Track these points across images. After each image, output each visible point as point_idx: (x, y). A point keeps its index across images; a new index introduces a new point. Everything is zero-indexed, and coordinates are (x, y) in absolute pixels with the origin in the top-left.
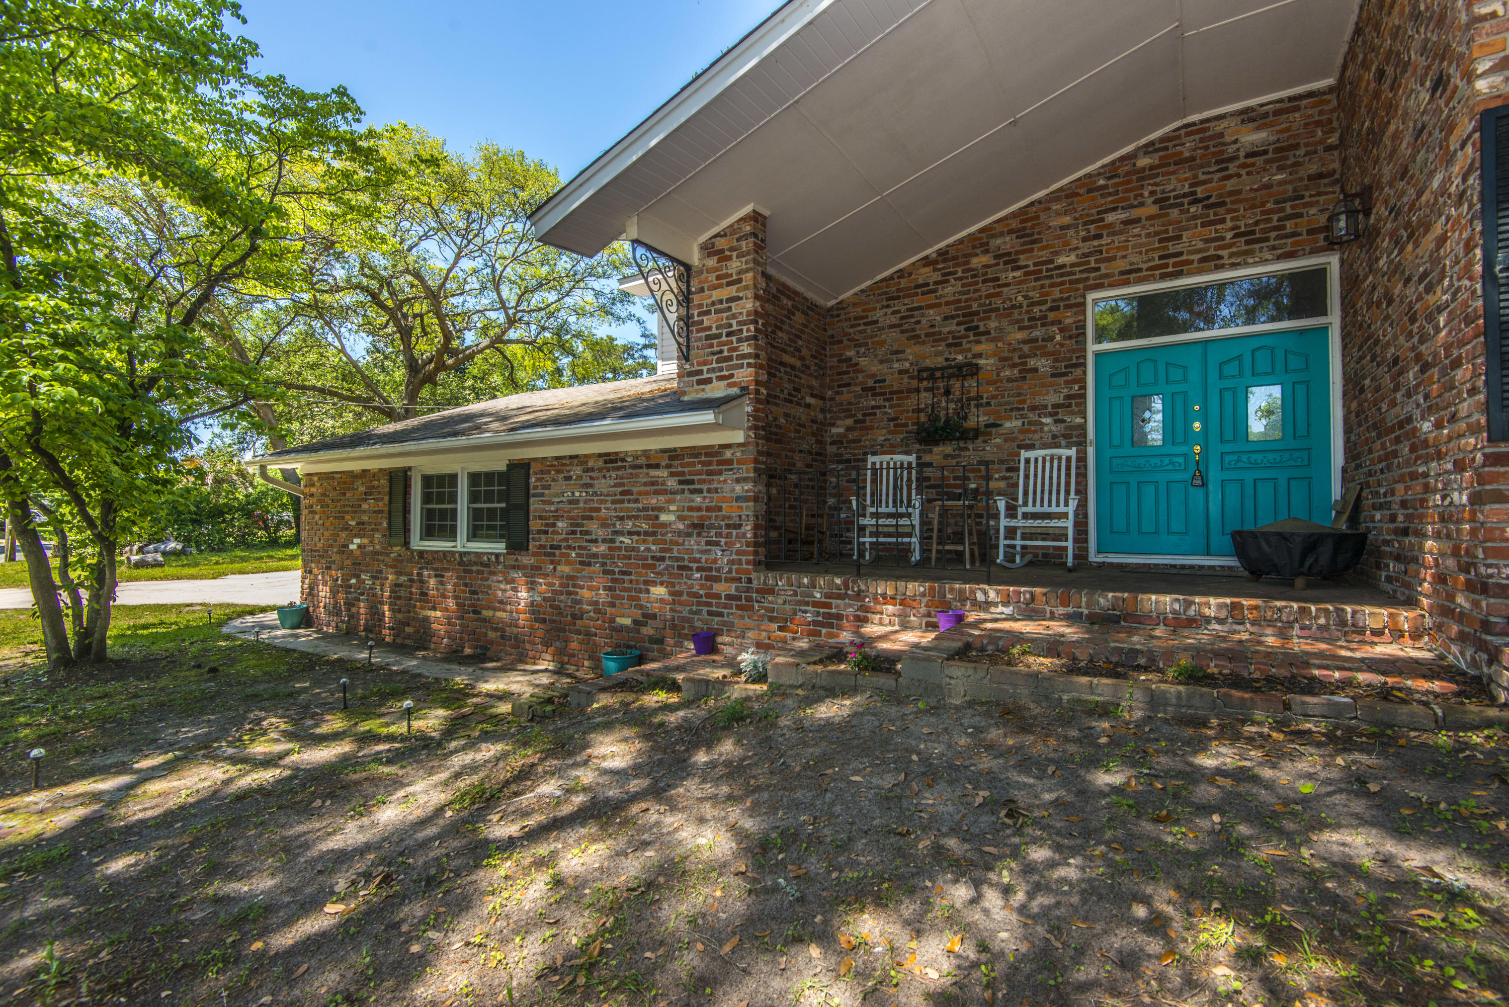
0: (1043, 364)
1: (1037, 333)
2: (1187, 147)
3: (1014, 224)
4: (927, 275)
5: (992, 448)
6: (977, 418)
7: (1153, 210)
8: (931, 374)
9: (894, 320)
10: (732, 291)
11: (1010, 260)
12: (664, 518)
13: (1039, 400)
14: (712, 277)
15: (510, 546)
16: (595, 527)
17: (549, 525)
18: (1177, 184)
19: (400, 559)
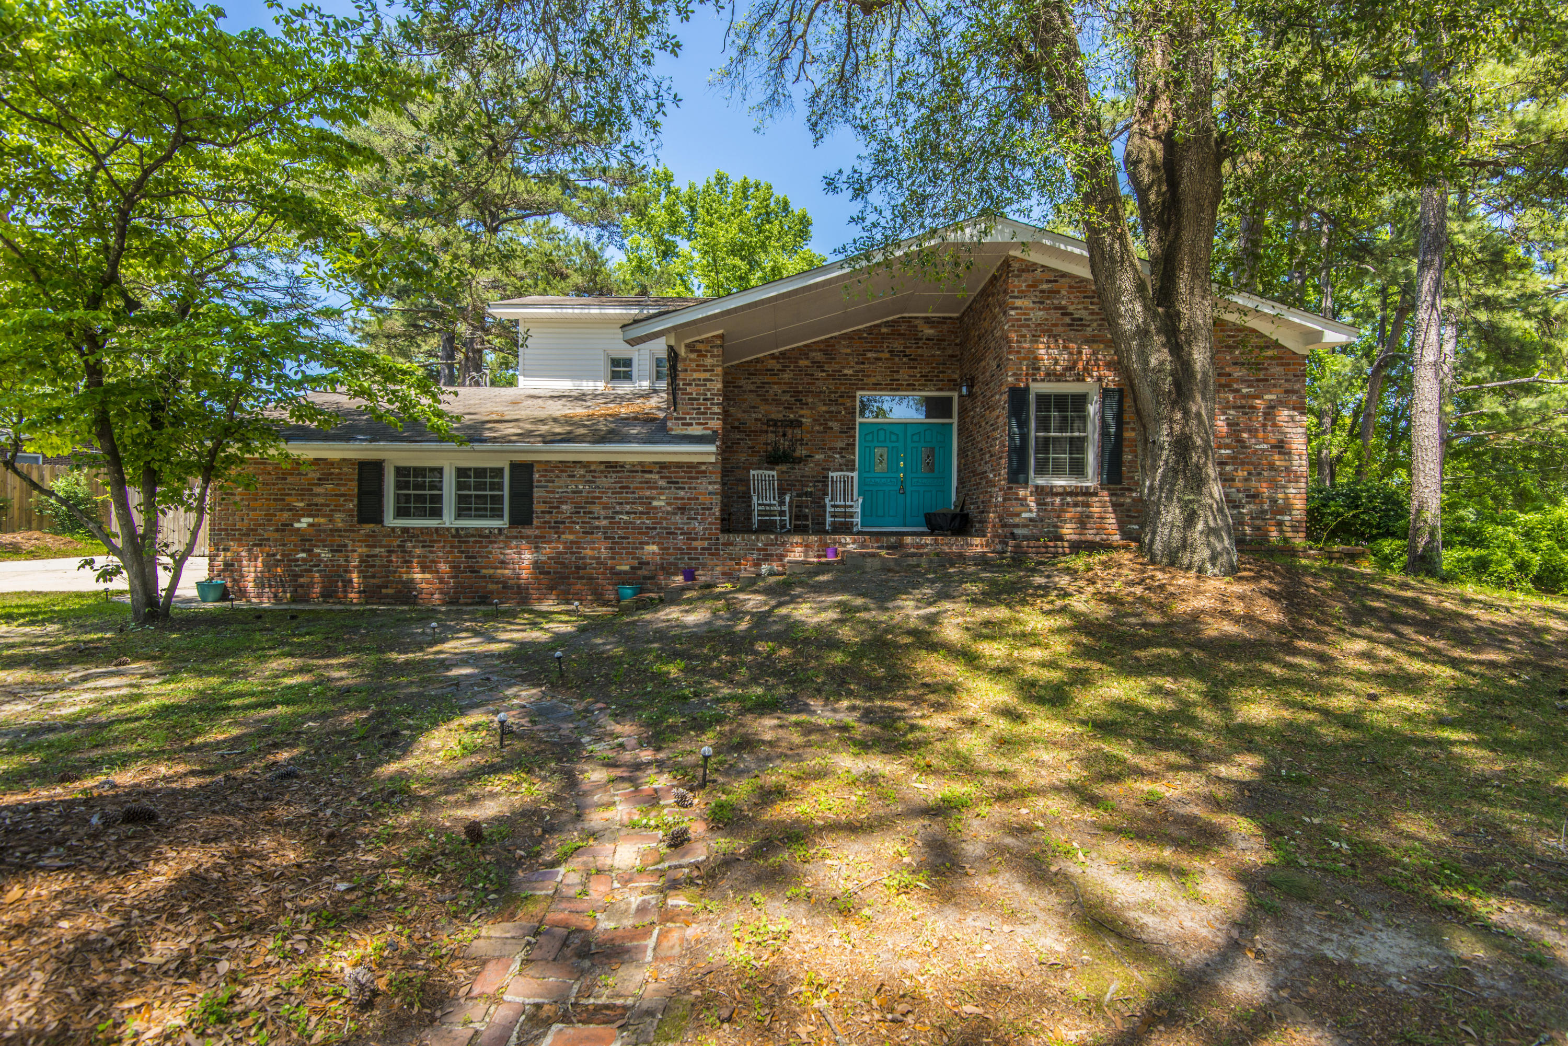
0: (836, 426)
1: (833, 409)
2: (903, 328)
3: (822, 346)
4: (772, 364)
5: (809, 469)
6: (801, 452)
7: (888, 355)
8: (775, 423)
9: (753, 387)
10: (707, 375)
11: (820, 366)
12: (655, 503)
13: (833, 445)
14: (693, 365)
15: (514, 522)
16: (597, 509)
17: (553, 507)
18: (898, 345)
19: (372, 535)
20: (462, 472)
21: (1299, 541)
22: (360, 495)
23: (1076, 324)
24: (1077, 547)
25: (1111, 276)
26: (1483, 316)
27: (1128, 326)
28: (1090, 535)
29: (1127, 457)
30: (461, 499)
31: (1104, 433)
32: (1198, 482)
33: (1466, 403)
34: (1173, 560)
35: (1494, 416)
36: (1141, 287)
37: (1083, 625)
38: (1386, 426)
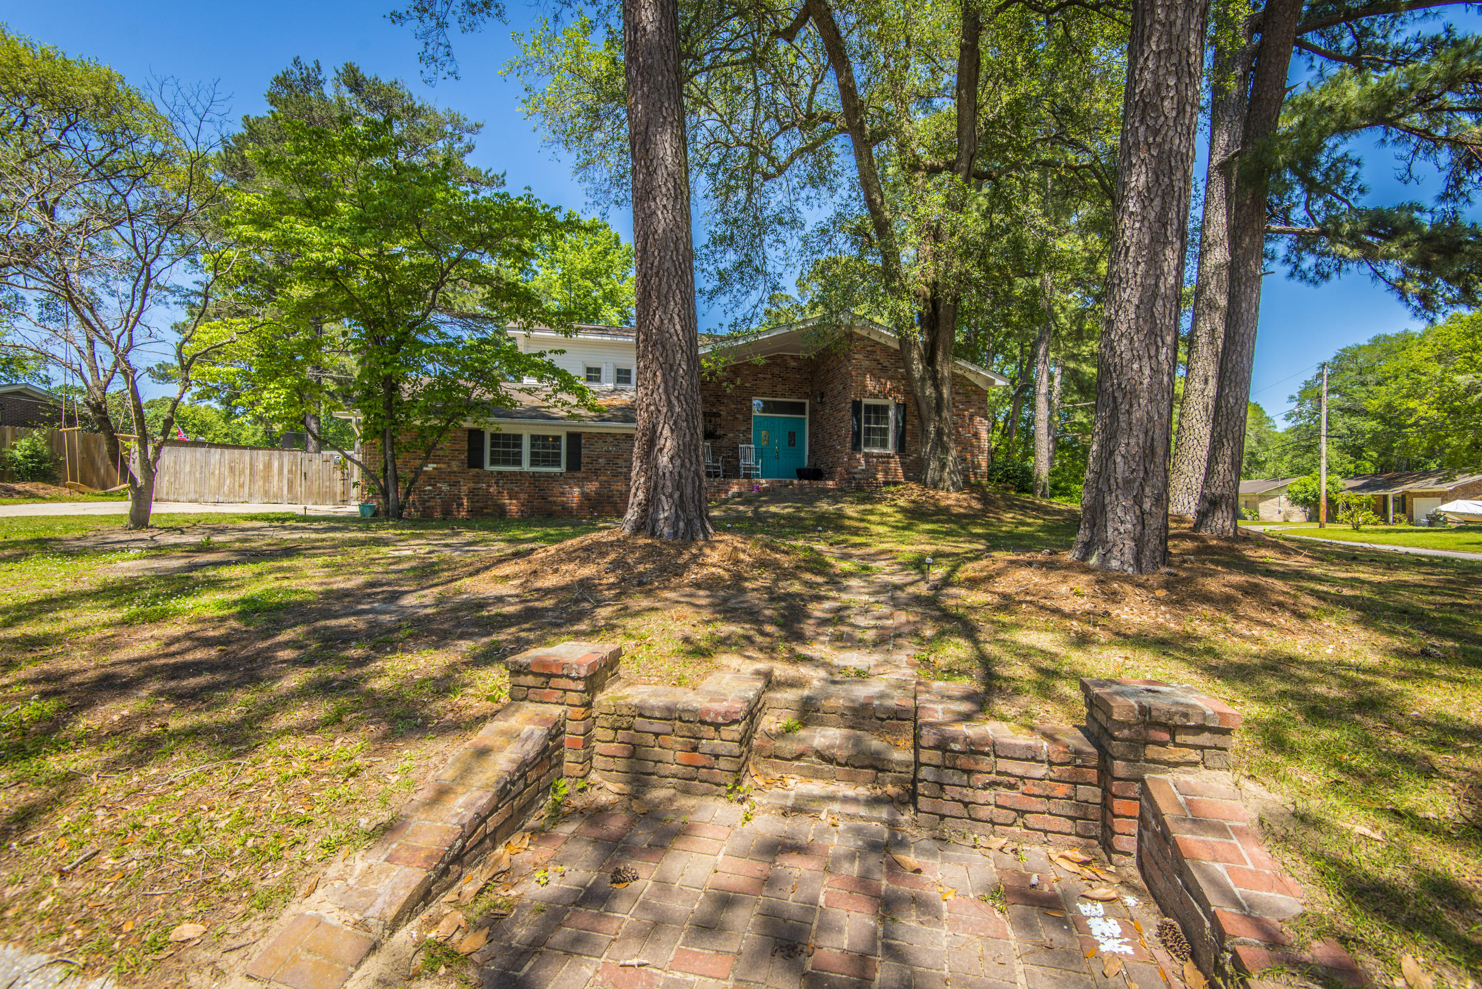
0: (740, 417)
1: (739, 407)
2: (779, 361)
5: (724, 442)
6: (720, 432)
7: (770, 376)
13: (739, 428)
15: (569, 469)
16: (620, 462)
17: (594, 460)
18: (776, 371)
19: (477, 476)
20: (534, 438)
21: (985, 482)
22: (469, 450)
23: (884, 369)
24: (887, 483)
25: (909, 352)
26: (1072, 365)
27: (917, 376)
28: (890, 478)
29: (908, 439)
30: (533, 454)
31: (897, 426)
32: (946, 450)
33: (1067, 414)
34: (935, 486)
35: (1081, 424)
36: (921, 357)
37: (903, 510)
38: (1023, 429)
